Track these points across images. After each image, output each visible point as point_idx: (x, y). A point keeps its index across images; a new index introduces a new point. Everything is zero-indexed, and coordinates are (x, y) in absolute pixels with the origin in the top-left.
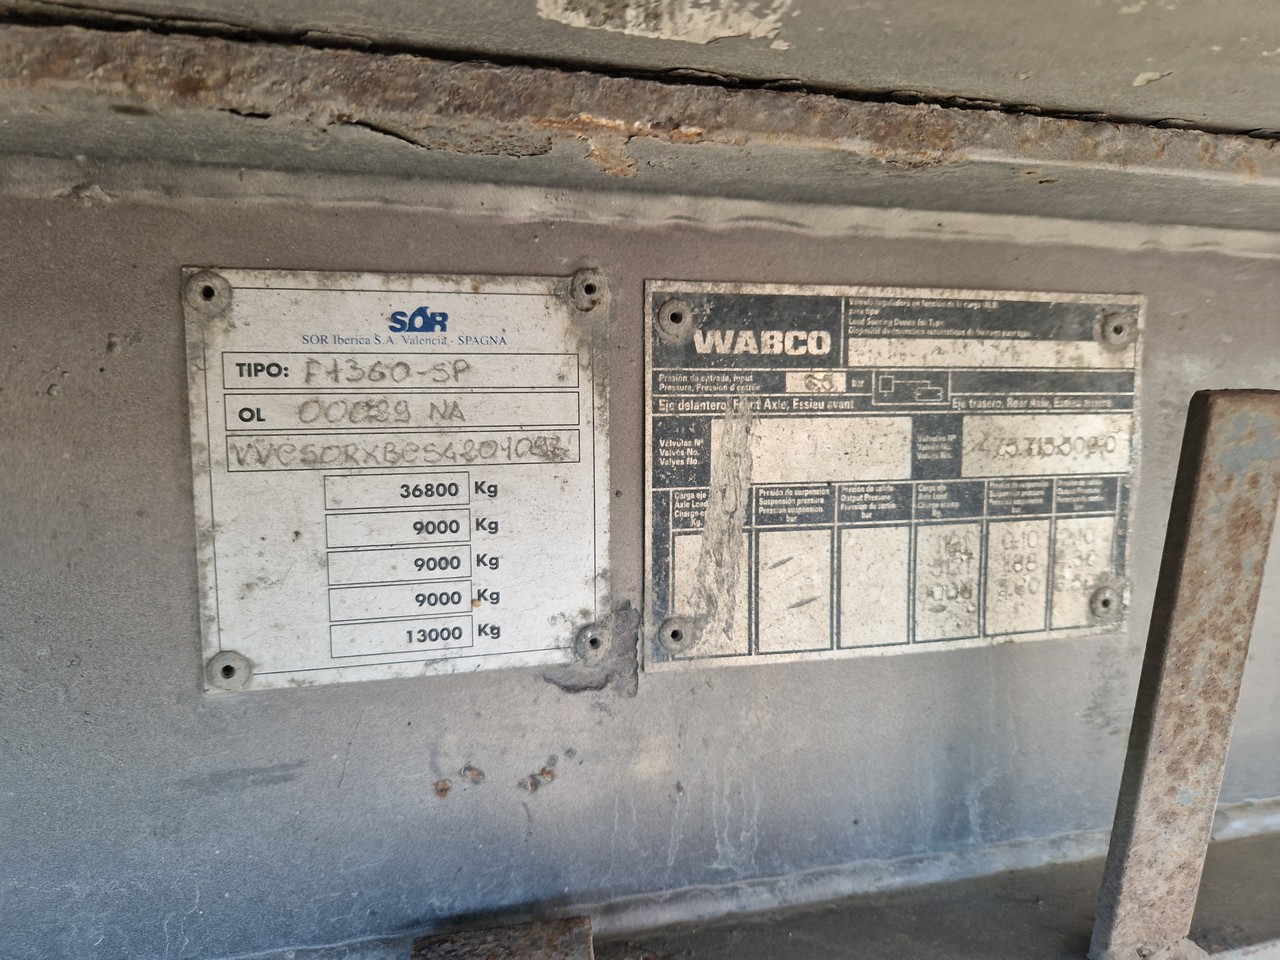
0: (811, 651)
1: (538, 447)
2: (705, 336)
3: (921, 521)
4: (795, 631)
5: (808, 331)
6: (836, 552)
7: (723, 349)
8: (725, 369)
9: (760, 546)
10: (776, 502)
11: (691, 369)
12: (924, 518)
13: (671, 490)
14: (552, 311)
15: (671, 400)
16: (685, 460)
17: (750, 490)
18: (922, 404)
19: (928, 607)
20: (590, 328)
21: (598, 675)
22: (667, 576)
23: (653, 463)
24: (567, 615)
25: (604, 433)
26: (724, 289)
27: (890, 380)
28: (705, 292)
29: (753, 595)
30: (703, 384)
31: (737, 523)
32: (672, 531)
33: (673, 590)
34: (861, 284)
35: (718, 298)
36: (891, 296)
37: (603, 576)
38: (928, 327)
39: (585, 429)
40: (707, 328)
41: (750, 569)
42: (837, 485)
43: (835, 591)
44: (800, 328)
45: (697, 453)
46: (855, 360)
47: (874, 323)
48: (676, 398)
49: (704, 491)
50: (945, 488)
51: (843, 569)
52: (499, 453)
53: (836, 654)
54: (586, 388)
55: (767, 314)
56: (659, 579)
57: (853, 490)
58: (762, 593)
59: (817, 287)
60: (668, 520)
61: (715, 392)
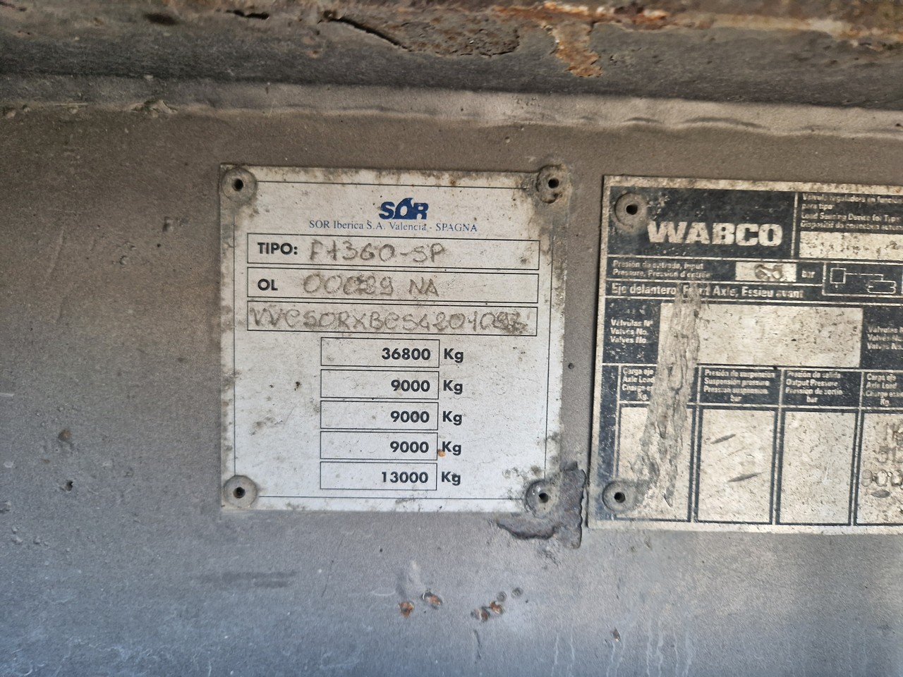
0: (749, 523)
1: (500, 321)
2: (658, 226)
3: (869, 408)
4: (734, 503)
5: (760, 224)
6: (779, 433)
7: (675, 238)
8: (676, 258)
9: (704, 422)
10: (722, 382)
11: (644, 257)
12: (872, 405)
13: (620, 365)
14: (518, 202)
15: (623, 283)
16: (634, 338)
17: (697, 369)
18: (875, 296)
19: (871, 491)
20: (551, 218)
21: (546, 526)
22: (613, 443)
23: (604, 341)
24: (519, 470)
25: (560, 311)
26: (679, 184)
27: (842, 272)
28: (660, 186)
29: (695, 466)
30: (655, 270)
31: (682, 399)
32: (619, 402)
33: (618, 456)
34: (815, 181)
35: (672, 192)
36: (847, 192)
37: (554, 438)
38: (882, 223)
39: (543, 307)
40: (660, 219)
41: (693, 443)
42: (783, 369)
43: (776, 469)
44: (752, 221)
45: (646, 333)
46: (806, 252)
47: (828, 217)
48: (628, 282)
49: (651, 368)
50: (895, 378)
51: (786, 449)
52: (466, 324)
53: (774, 529)
54: (545, 270)
55: (719, 208)
56: (606, 445)
57: (799, 375)
58: (703, 466)
59: (771, 183)
60: (616, 392)
61: (665, 278)
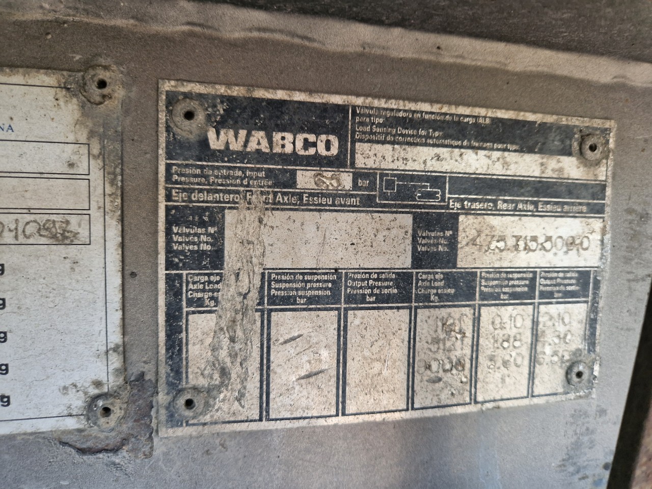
0: (318, 417)
1: (47, 229)
2: (218, 133)
3: (421, 304)
4: (303, 399)
5: (318, 135)
6: (342, 330)
7: (236, 146)
8: (238, 165)
9: (272, 324)
10: (287, 285)
11: (205, 163)
12: (423, 302)
13: (185, 272)
14: (61, 102)
15: (184, 190)
16: (198, 245)
17: (263, 274)
18: (422, 203)
19: (425, 378)
20: (101, 121)
21: (113, 439)
22: (180, 350)
23: (166, 248)
24: (79, 385)
25: (115, 218)
26: (237, 91)
27: (394, 182)
28: (218, 93)
29: (265, 367)
30: (217, 177)
31: (250, 303)
32: (185, 310)
33: (187, 363)
34: (366, 96)
35: (230, 99)
36: (395, 107)
37: (115, 350)
38: (427, 137)
39: (96, 214)
40: (219, 127)
41: (262, 345)
42: (344, 271)
43: (341, 365)
44: (310, 131)
45: (210, 240)
46: (360, 162)
47: (378, 130)
48: (189, 189)
49: (217, 274)
50: (442, 276)
51: (349, 346)
52: (6, 234)
53: (341, 420)
54: (96, 175)
55: (278, 117)
56: (173, 353)
57: (359, 276)
58: (272, 366)
59: (326, 95)
60: (181, 300)
61: (228, 185)
